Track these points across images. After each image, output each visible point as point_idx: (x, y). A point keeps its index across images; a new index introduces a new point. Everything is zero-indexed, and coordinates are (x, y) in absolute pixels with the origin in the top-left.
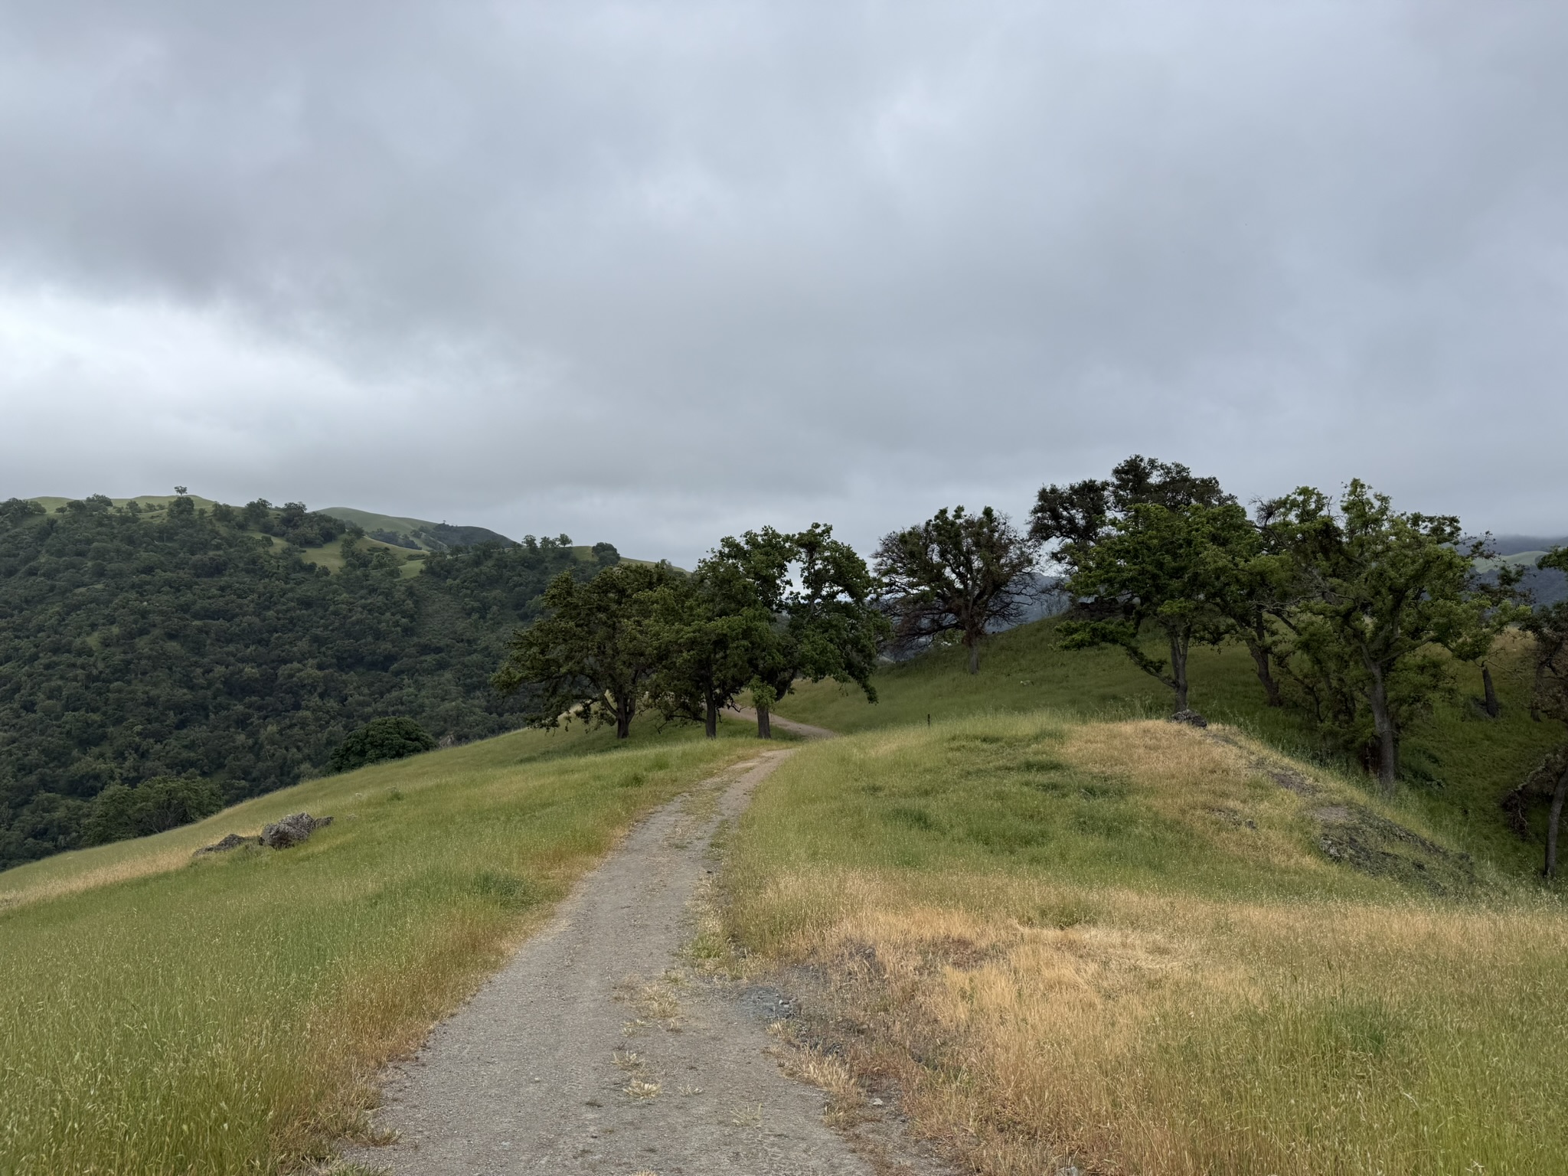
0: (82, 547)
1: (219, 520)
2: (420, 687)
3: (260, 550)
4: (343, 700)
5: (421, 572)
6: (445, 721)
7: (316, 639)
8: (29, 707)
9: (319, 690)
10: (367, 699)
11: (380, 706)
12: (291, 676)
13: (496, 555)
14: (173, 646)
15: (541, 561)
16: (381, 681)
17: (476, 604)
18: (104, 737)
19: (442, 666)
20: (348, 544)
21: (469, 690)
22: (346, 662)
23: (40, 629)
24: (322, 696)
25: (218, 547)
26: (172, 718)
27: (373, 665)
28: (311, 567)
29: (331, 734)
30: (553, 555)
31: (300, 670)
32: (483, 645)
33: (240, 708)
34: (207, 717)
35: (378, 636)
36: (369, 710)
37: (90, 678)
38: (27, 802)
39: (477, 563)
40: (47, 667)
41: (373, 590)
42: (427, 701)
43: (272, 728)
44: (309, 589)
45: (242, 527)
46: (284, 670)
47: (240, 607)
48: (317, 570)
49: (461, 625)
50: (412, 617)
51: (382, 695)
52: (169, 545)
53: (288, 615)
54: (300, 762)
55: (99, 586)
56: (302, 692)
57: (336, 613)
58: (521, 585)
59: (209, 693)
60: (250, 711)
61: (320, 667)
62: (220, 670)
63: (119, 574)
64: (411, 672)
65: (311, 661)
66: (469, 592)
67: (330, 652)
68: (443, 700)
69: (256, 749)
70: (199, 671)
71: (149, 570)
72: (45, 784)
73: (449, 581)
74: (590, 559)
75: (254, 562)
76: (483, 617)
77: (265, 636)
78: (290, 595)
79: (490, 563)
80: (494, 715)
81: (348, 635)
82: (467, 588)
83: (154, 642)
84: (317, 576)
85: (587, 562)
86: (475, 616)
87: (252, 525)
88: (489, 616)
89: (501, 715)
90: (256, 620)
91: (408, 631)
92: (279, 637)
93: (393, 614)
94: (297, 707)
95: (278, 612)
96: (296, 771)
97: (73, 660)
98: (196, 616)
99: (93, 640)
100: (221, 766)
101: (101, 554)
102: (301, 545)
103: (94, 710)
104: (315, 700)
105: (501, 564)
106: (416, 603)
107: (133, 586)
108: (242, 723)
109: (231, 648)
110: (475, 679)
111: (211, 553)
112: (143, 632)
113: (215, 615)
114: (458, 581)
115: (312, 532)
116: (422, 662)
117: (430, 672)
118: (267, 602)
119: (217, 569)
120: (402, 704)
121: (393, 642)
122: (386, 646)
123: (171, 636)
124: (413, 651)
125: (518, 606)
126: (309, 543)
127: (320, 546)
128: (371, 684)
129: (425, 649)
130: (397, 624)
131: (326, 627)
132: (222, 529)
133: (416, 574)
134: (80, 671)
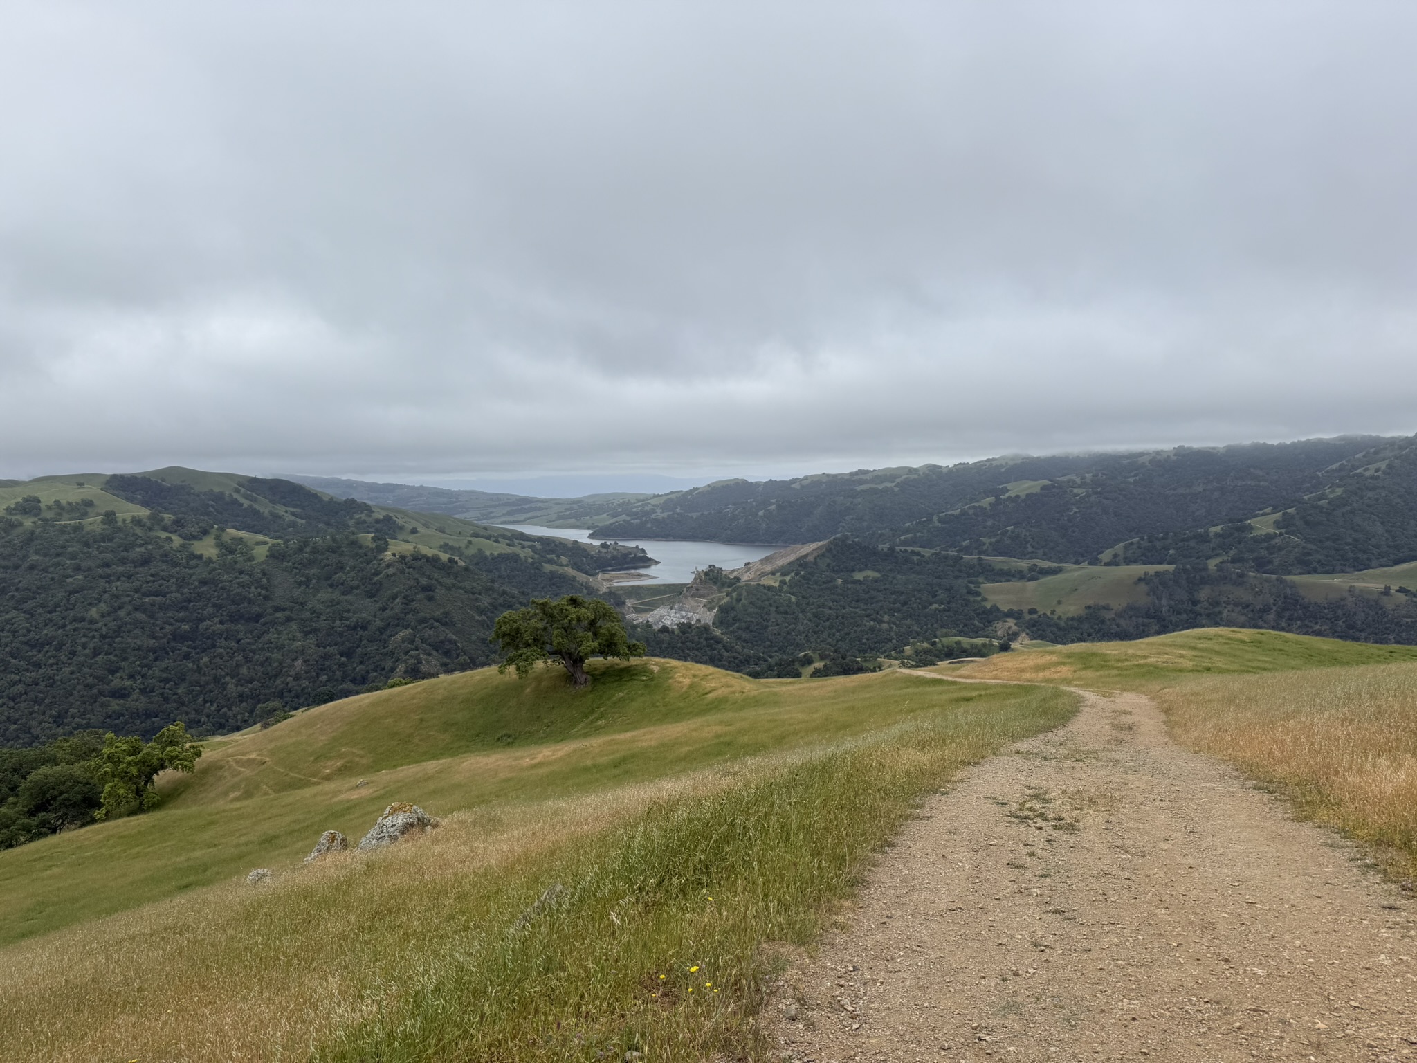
0: (60, 550)
1: (135, 525)
2: (279, 633)
3: (167, 546)
4: (238, 641)
5: (267, 557)
6: (296, 652)
7: (214, 605)
8: (73, 653)
9: (224, 636)
10: (251, 640)
11: (260, 645)
12: (207, 629)
13: (311, 544)
14: (141, 616)
15: (339, 548)
16: (256, 629)
17: (303, 579)
18: (120, 668)
19: (289, 619)
20: (218, 538)
21: (307, 634)
22: (234, 618)
23: (58, 606)
24: (225, 639)
25: (141, 546)
26: (151, 656)
27: (249, 620)
28: (200, 557)
29: (237, 661)
30: (346, 542)
31: (211, 626)
32: (310, 606)
33: (185, 649)
34: (168, 654)
35: (250, 602)
36: (254, 647)
37: (103, 637)
38: (95, 702)
39: (301, 550)
40: (74, 630)
41: (241, 572)
42: (285, 642)
43: (206, 659)
44: (201, 573)
45: (150, 529)
46: (202, 626)
47: (167, 587)
48: (204, 559)
49: (297, 592)
50: (267, 589)
51: (259, 638)
52: (109, 544)
53: (196, 591)
54: (224, 677)
55: (80, 577)
56: (216, 638)
57: (222, 588)
58: (328, 565)
59: (165, 641)
60: (190, 650)
61: (221, 623)
62: (168, 627)
63: (89, 569)
64: (273, 623)
65: (216, 620)
66: (298, 571)
67: (225, 613)
68: (294, 640)
69: (199, 670)
70: (158, 629)
71: (107, 565)
72: (101, 693)
73: (285, 564)
74: (370, 545)
75: (166, 556)
76: (307, 586)
77: (185, 604)
78: (194, 578)
79: (308, 549)
80: (322, 648)
81: (234, 602)
82: (296, 568)
83: (129, 614)
84: (206, 562)
85: (368, 547)
86: (303, 587)
87: (156, 527)
88: (311, 586)
89: (325, 648)
90: (178, 595)
91: (266, 598)
92: (194, 605)
93: (256, 588)
94: (214, 646)
95: (189, 589)
96: (223, 681)
97: (89, 626)
98: (146, 595)
99: (94, 612)
100: (184, 680)
101: (73, 556)
102: (189, 540)
103: (110, 654)
104: (223, 642)
105: (315, 551)
106: (268, 579)
107: (101, 577)
108: (187, 656)
109: (170, 614)
110: (309, 628)
111: (138, 550)
112: (120, 608)
113: (156, 594)
114: (290, 564)
115: (195, 530)
116: (277, 618)
117: (282, 624)
118: (182, 582)
119: (145, 561)
120: (271, 643)
121: (259, 605)
122: (256, 609)
123: (136, 609)
124: (270, 610)
125: (328, 578)
126: (194, 538)
127: (201, 539)
128: (251, 632)
129: (277, 609)
130: (259, 594)
131: (219, 597)
132: (139, 531)
133: (263, 558)
134: (96, 633)
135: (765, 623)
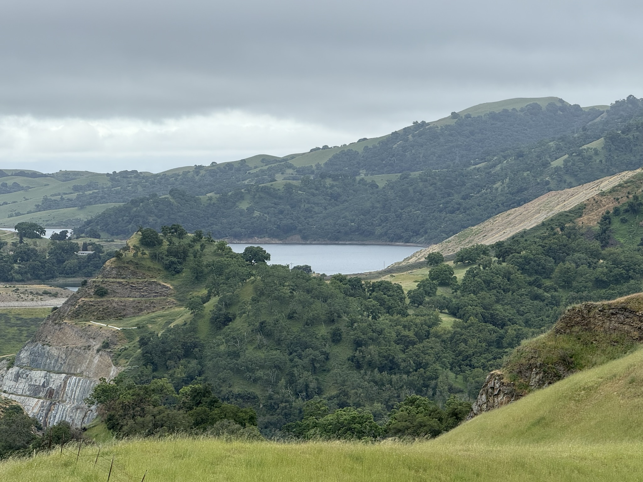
135: (299, 403)
